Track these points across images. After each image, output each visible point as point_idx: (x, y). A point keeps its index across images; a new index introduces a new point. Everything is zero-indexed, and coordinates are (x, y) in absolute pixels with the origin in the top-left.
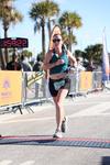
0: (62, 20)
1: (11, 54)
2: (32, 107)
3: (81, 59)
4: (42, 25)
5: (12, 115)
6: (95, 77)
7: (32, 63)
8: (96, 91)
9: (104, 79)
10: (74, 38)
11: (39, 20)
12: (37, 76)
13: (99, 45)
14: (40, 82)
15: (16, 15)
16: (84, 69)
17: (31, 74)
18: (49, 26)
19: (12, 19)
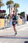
0: (14, 6)
1: (1, 14)
2: (7, 28)
3: (19, 16)
4: (9, 7)
5: (1, 30)
6: (23, 20)
7: (7, 17)
8: (23, 24)
9: (25, 21)
10: (17, 10)
11: (8, 6)
12: (8, 20)
13: (24, 12)
14: (9, 22)
15: (3, 4)
16: (20, 18)
17: (6, 20)
18: (11, 7)
19: (2, 5)
